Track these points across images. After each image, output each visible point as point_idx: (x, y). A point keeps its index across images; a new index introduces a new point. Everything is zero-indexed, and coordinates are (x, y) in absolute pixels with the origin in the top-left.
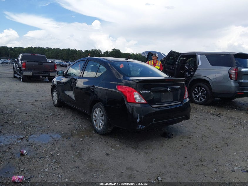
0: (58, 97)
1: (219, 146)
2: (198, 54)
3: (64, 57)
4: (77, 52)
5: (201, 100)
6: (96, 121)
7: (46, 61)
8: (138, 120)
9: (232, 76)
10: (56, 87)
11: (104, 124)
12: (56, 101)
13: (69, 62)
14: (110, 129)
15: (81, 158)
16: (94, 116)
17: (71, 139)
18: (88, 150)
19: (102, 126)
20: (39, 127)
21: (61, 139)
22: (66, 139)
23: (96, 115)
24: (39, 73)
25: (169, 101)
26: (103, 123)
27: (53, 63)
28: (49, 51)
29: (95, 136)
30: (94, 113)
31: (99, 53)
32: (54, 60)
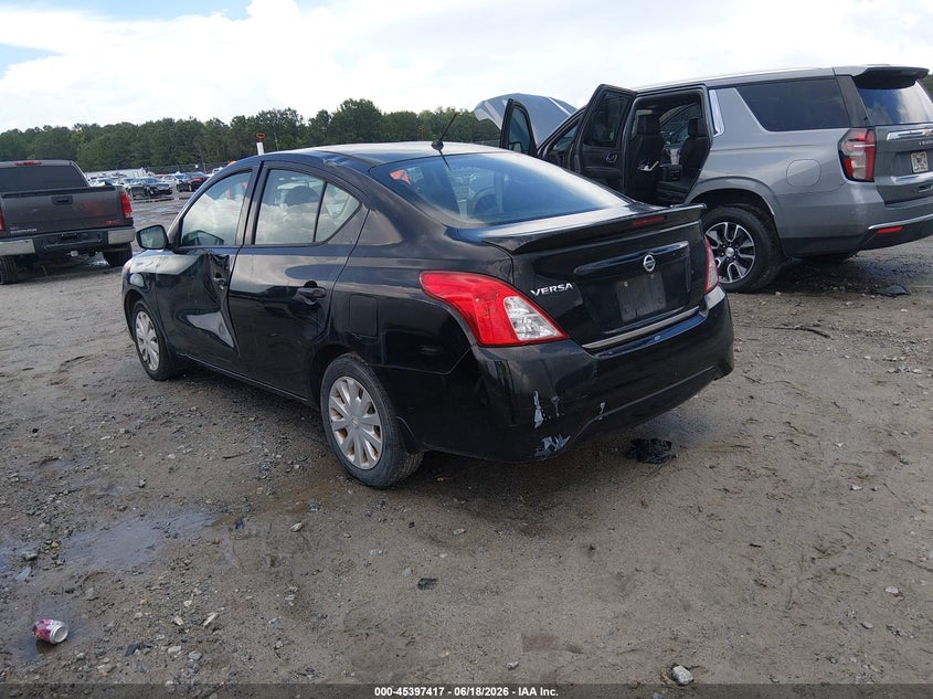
0: (159, 339)
1: (870, 469)
2: (709, 89)
3: (151, 154)
4: (203, 131)
5: (735, 274)
6: (344, 432)
7: (84, 182)
8: (539, 417)
9: (854, 164)
10: (141, 297)
11: (386, 446)
12: (155, 357)
13: (178, 173)
14: (413, 461)
15: (314, 619)
16: (331, 413)
17: (251, 526)
18: (337, 572)
19: (376, 452)
20: (102, 489)
21: (209, 535)
22: (230, 530)
23: (342, 406)
24: (63, 239)
25: (652, 311)
26: (380, 441)
27: (113, 188)
28: (88, 139)
29: (352, 498)
30: (333, 398)
31: (292, 123)
32: (115, 172)
